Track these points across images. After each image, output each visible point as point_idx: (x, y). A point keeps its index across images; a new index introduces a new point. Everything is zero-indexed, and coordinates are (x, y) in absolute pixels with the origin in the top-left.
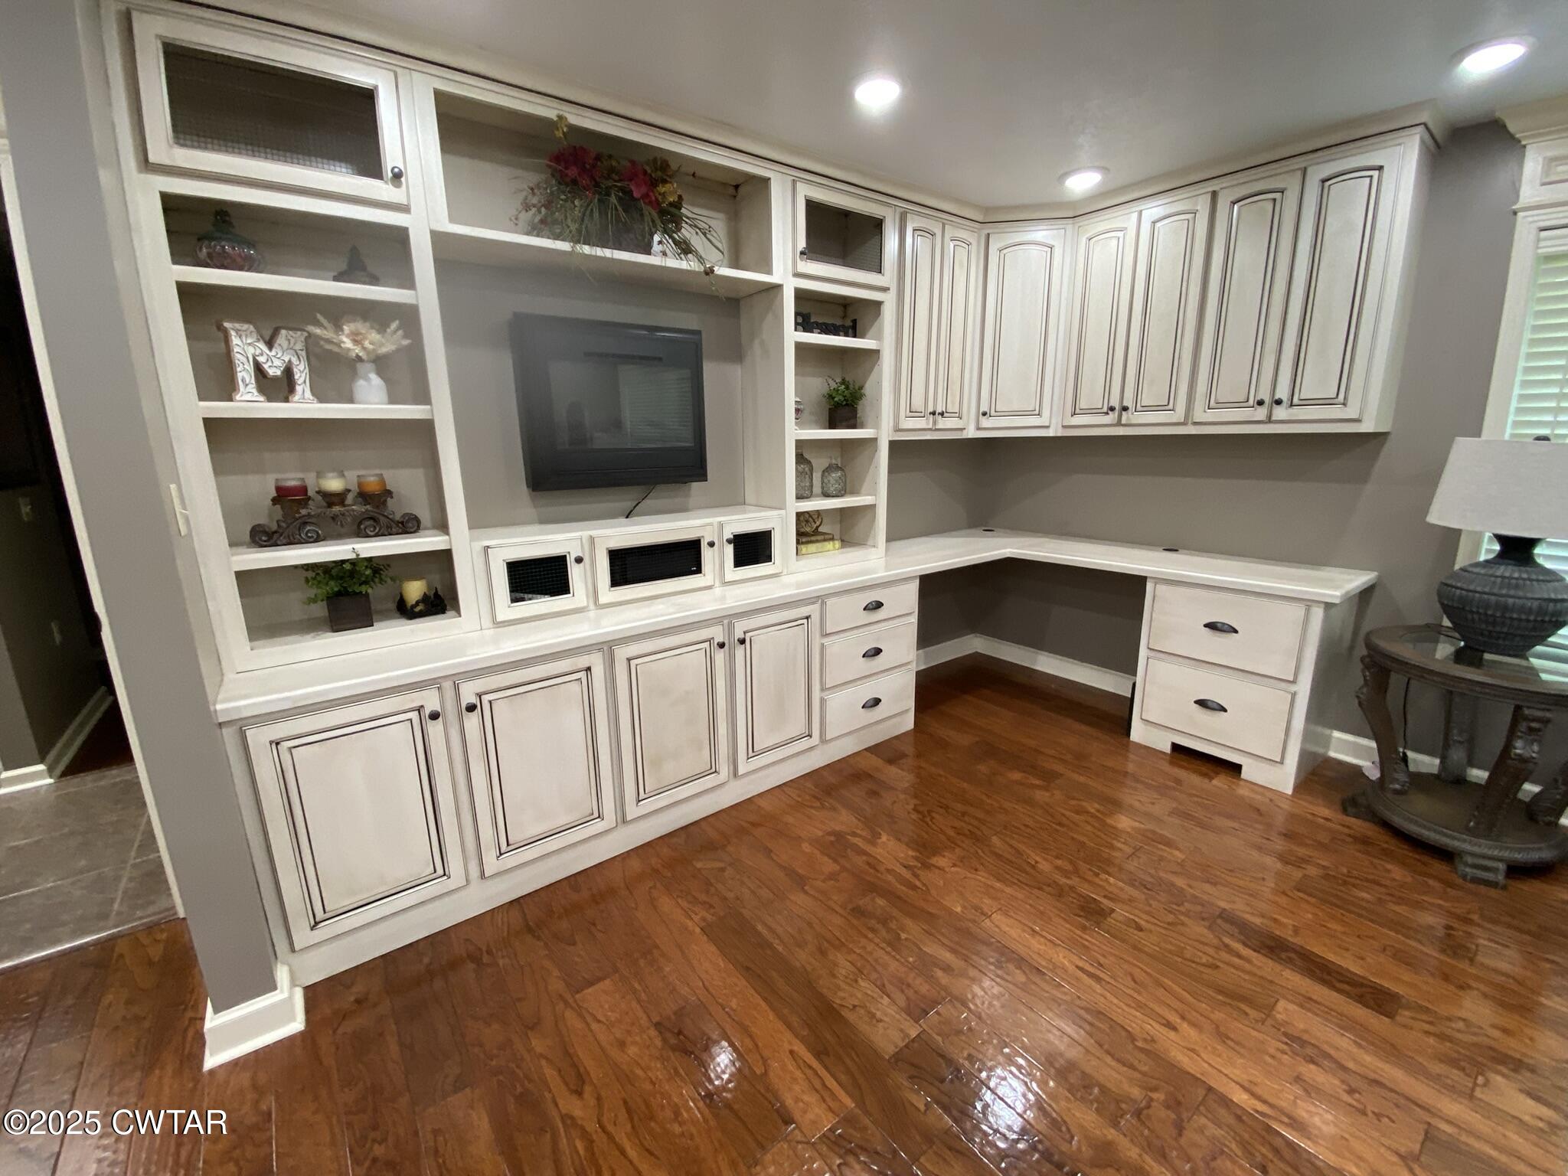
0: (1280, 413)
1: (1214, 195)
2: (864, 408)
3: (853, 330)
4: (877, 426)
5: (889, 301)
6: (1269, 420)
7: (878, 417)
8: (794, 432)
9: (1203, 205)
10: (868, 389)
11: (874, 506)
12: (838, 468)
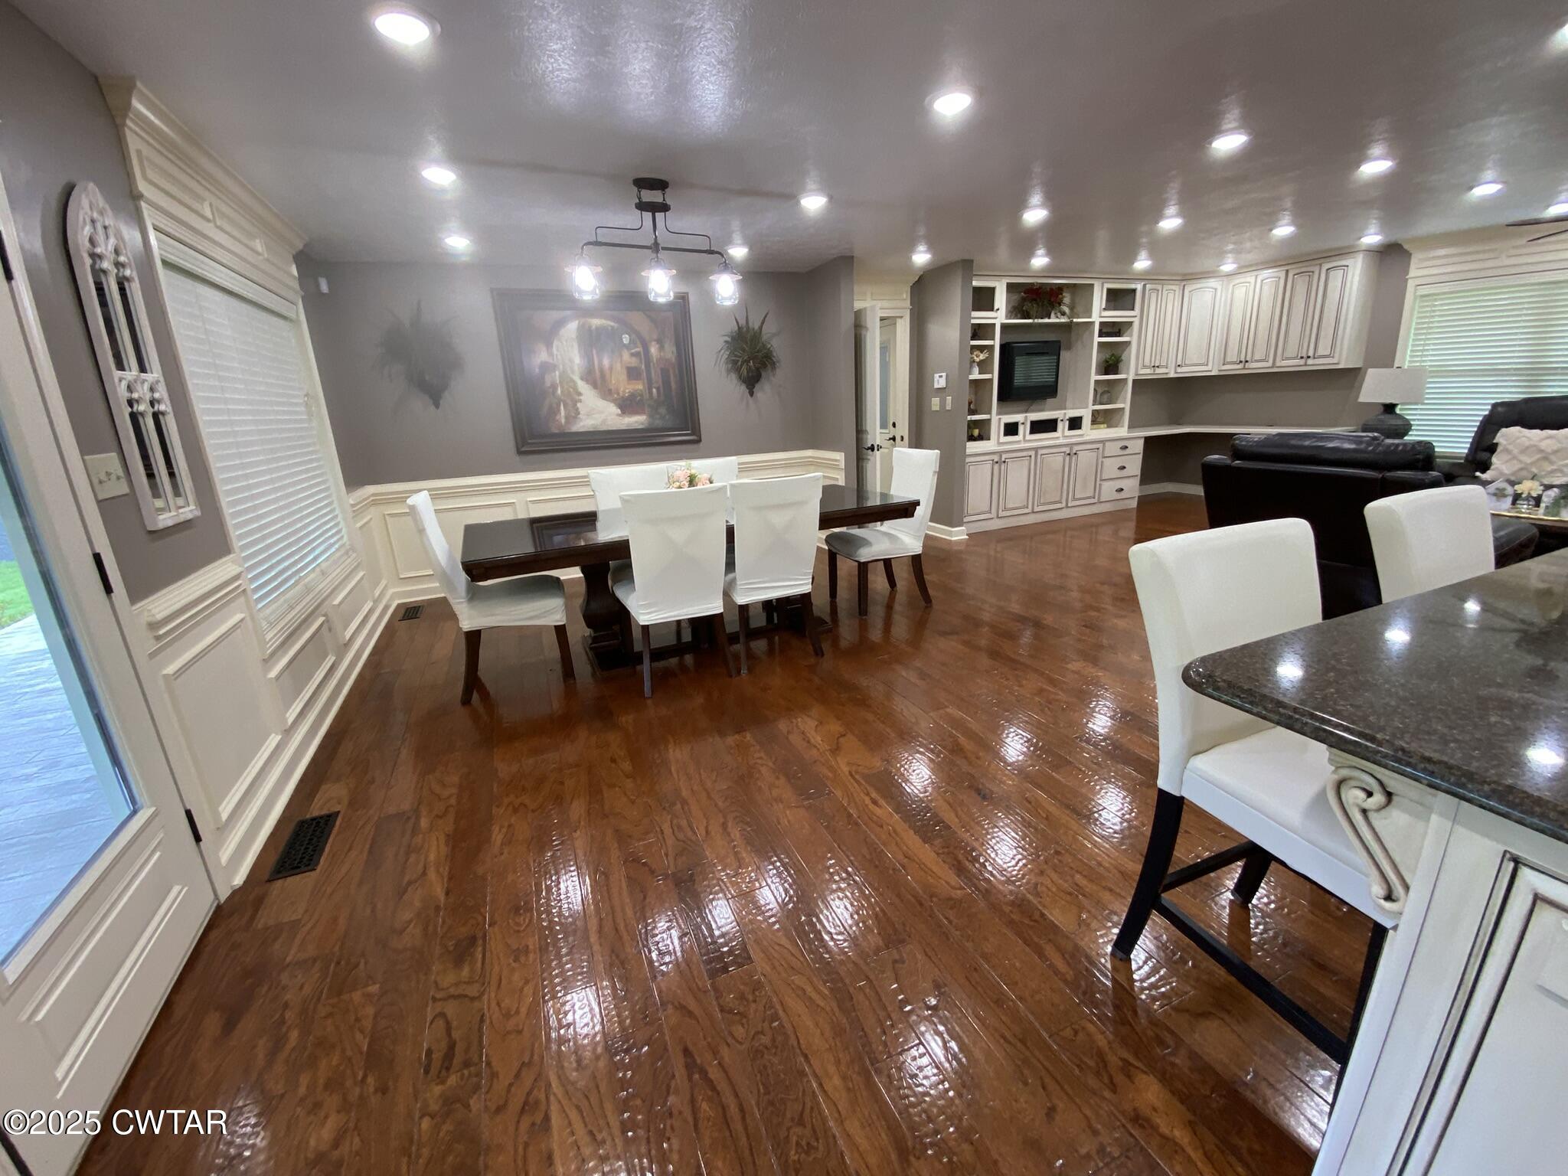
0: (1310, 362)
1: (1287, 271)
2: (1121, 366)
3: (1118, 334)
4: (1128, 374)
5: (1136, 321)
6: (1306, 365)
7: (1128, 369)
8: (1095, 377)
9: (1283, 275)
10: (1123, 357)
11: (1123, 409)
12: (1108, 392)
